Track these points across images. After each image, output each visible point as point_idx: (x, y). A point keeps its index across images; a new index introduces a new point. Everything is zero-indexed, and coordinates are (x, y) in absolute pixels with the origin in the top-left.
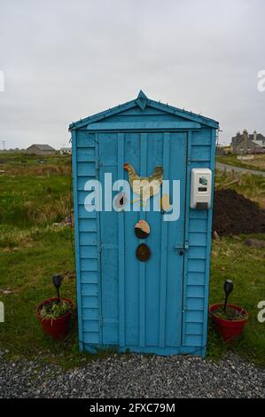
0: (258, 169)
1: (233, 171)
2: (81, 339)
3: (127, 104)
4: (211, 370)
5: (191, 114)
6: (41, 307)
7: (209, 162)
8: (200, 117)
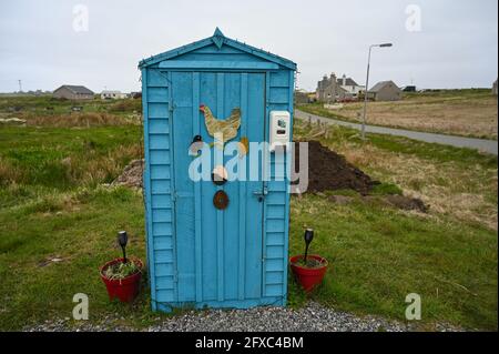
0: (347, 120)
1: (319, 121)
2: (153, 298)
3: (203, 41)
4: (291, 317)
5: (269, 54)
6: (105, 268)
7: (288, 104)
8: (278, 58)
